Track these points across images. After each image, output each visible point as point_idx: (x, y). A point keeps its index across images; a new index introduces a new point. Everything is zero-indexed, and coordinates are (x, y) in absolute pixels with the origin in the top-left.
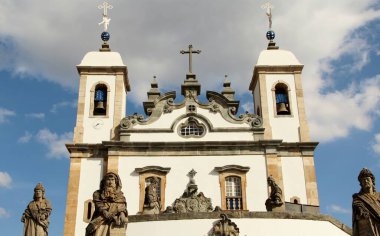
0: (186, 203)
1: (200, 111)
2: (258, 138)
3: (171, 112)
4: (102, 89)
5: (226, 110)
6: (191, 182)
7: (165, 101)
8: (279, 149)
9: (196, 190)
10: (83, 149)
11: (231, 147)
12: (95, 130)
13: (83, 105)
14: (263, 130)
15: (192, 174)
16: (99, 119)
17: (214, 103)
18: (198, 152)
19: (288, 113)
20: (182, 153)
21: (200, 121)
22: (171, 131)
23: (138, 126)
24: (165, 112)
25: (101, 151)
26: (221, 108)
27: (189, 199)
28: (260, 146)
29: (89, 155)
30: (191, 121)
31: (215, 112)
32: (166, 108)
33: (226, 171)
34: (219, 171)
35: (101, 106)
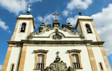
0: (55, 65)
1: (60, 31)
3: (49, 31)
5: (70, 31)
6: (58, 56)
7: (47, 28)
9: (60, 59)
11: (73, 43)
13: (17, 29)
15: (58, 53)
16: (22, 33)
17: (65, 28)
18: (60, 45)
20: (53, 45)
21: (60, 34)
22: (49, 37)
23: (36, 36)
24: (47, 31)
26: (68, 30)
27: (57, 64)
30: (57, 34)
31: (66, 31)
32: (47, 30)
33: (72, 52)
34: (69, 52)
35: (23, 29)
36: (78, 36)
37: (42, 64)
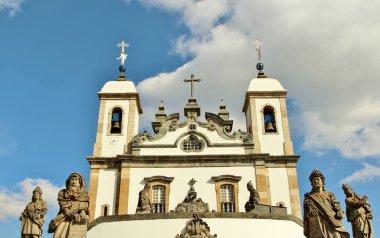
0: (186, 207)
1: (199, 129)
2: (249, 152)
3: (174, 130)
4: (118, 112)
5: (221, 128)
6: (192, 189)
7: (170, 122)
8: (267, 161)
9: (195, 196)
10: (101, 161)
11: (226, 160)
12: (111, 146)
13: (102, 125)
14: (253, 145)
15: (192, 182)
16: (115, 136)
17: (211, 122)
18: (197, 164)
19: (274, 130)
20: (184, 165)
21: (200, 138)
22: (175, 146)
23: (147, 143)
24: (170, 130)
25: (115, 163)
26: (217, 126)
27: (189, 204)
28: (250, 159)
29: (106, 167)
30: (192, 138)
31: (212, 130)
32: (171, 127)
33: (221, 180)
34: (215, 180)
35: (117, 126)
36: (240, 142)
37: (161, 205)
